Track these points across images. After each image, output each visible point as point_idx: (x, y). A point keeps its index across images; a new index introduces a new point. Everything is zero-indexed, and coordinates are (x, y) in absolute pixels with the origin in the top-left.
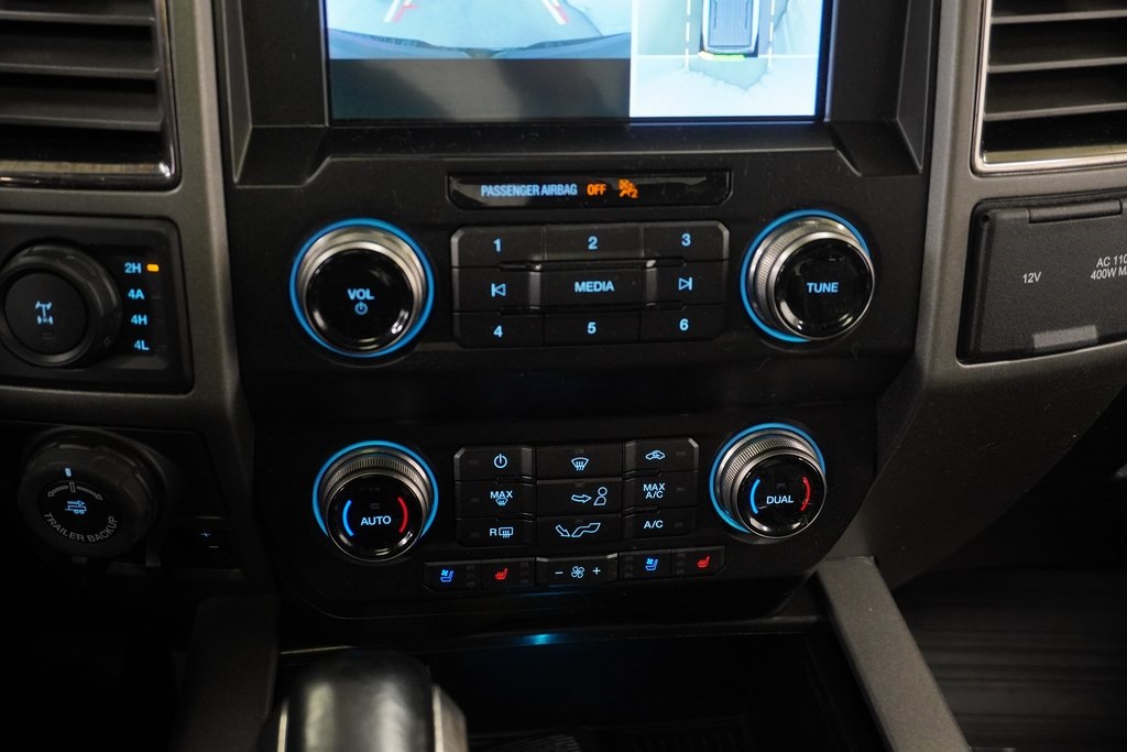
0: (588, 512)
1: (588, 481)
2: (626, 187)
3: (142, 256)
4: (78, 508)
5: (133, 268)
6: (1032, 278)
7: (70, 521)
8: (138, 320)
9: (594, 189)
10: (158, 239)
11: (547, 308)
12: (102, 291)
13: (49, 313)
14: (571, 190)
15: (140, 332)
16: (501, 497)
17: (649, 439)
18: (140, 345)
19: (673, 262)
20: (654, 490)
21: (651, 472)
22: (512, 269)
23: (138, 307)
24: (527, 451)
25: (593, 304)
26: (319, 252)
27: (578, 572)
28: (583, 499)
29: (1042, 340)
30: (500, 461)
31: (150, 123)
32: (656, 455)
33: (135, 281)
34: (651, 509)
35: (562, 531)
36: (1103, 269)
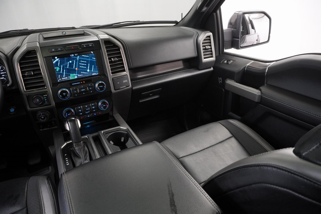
0: (88, 110)
1: (87, 107)
2: (84, 82)
3: (45, 94)
4: (43, 117)
5: (44, 96)
6: (118, 83)
7: (42, 119)
8: (45, 100)
9: (81, 83)
10: (46, 93)
11: (80, 93)
12: (42, 98)
13: (38, 100)
14: (79, 83)
15: (46, 101)
16: (80, 111)
17: (92, 103)
19: (89, 87)
20: (93, 107)
21: (93, 106)
22: (76, 90)
23: (45, 99)
24: (81, 106)
25: (83, 91)
26: (60, 91)
27: (89, 116)
28: (87, 109)
29: (121, 88)
30: (79, 107)
31: (44, 84)
32: (93, 104)
33: (45, 97)
34: (94, 109)
35: (86, 113)
36: (124, 82)
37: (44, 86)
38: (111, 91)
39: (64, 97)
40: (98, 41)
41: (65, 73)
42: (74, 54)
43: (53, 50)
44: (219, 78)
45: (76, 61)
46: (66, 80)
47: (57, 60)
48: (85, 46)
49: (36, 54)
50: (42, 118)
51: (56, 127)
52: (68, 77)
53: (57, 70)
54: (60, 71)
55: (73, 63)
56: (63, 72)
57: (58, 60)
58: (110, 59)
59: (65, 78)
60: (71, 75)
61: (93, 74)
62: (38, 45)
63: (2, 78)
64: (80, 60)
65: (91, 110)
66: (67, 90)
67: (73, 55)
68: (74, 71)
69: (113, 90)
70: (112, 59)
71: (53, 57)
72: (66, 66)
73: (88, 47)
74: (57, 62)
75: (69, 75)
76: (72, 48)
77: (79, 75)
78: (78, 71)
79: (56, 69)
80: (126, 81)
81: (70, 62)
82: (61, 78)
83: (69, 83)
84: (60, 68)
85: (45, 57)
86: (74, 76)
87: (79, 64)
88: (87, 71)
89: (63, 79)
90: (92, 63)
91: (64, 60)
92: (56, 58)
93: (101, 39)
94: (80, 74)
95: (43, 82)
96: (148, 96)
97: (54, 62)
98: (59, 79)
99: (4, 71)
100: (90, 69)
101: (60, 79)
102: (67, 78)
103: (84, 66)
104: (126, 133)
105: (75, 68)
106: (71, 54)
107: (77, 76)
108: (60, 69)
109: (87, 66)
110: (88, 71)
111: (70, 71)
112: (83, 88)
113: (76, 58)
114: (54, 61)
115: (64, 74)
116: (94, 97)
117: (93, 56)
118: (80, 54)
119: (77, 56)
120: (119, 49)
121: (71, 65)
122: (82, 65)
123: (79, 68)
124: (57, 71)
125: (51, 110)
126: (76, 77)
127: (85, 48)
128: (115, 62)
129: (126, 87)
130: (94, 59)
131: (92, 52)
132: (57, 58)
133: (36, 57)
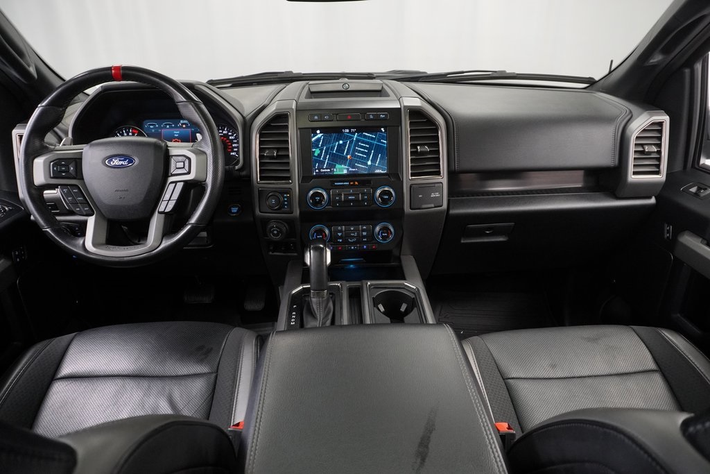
0: (354, 237)
1: (354, 232)
2: (356, 183)
3: (287, 194)
4: (275, 232)
5: (285, 195)
6: (421, 196)
8: (286, 203)
9: (352, 183)
10: (289, 191)
11: (345, 201)
12: (281, 199)
13: (274, 201)
14: (348, 183)
15: (286, 205)
16: (340, 234)
17: (363, 225)
18: (286, 207)
19: (363, 194)
20: (364, 233)
21: (363, 230)
22: (340, 195)
23: (286, 201)
24: (344, 227)
25: (352, 200)
26: (311, 192)
27: (352, 248)
28: (352, 234)
29: (424, 206)
30: (339, 228)
31: (289, 175)
32: (365, 228)
33: (286, 197)
34: (364, 237)
35: (350, 240)
36: (433, 195)
37: (289, 178)
38: (403, 209)
39: (316, 203)
40: (399, 109)
41: (328, 160)
42: (350, 128)
43: (316, 117)
44: (666, 225)
45: (351, 142)
47: (319, 136)
48: (371, 117)
49: (287, 121)
50: (275, 234)
51: (296, 254)
52: (330, 169)
53: (316, 154)
54: (320, 155)
55: (345, 144)
56: (325, 158)
57: (321, 137)
58: (413, 146)
59: (326, 170)
60: (338, 166)
61: (378, 171)
62: (294, 107)
63: (233, 154)
64: (358, 141)
65: (360, 238)
66: (324, 193)
67: (348, 131)
68: (343, 160)
69: (407, 209)
70: (419, 147)
71: (314, 130)
72: (332, 148)
73: (377, 119)
74: (318, 140)
75: (334, 167)
76: (349, 117)
77: (351, 169)
78: (351, 160)
79: (314, 151)
80: (437, 195)
81: (341, 142)
82: (319, 169)
83: (331, 181)
84: (321, 150)
85: (300, 129)
86: (341, 169)
87: (354, 149)
88: (366, 164)
89: (322, 170)
90: (379, 149)
91: (331, 136)
92: (318, 132)
93: (405, 107)
94: (353, 167)
95: (288, 170)
96: (481, 233)
97: (313, 139)
98: (316, 169)
100: (374, 160)
101: (317, 171)
103: (363, 153)
104: (413, 296)
105: (347, 154)
106: (345, 128)
107: (348, 169)
108: (321, 152)
109: (368, 154)
110: (369, 163)
111: (338, 158)
112: (351, 195)
113: (351, 137)
114: (314, 137)
115: (326, 163)
116: (368, 214)
117: (383, 136)
118: (360, 130)
119: (354, 133)
120: (436, 130)
121: (341, 148)
122: (359, 152)
123: (353, 155)
124: (315, 156)
125: (290, 222)
126: (345, 172)
127: (372, 120)
128: (422, 153)
129: (435, 207)
130: (384, 143)
131: (382, 129)
132: (320, 133)
133: (287, 127)
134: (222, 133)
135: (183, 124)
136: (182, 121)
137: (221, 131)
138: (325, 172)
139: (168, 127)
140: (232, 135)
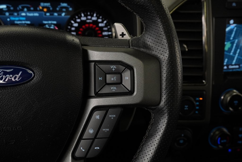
3: (199, 97)
4: (181, 142)
5: (197, 99)
8: (197, 108)
10: (202, 93)
13: (187, 107)
18: (197, 112)
23: (198, 106)
30: (241, 129)
33: (198, 101)
37: (203, 78)
41: (238, 55)
46: (234, 70)
47: (232, 26)
52: (239, 65)
53: (226, 48)
54: (230, 49)
56: (235, 53)
57: (234, 28)
59: (234, 66)
74: (231, 31)
79: (225, 45)
82: (227, 66)
84: (232, 43)
89: (230, 67)
92: (232, 22)
97: (226, 30)
99: (108, 31)
101: (225, 67)
102: (237, 67)
108: (232, 46)
114: (227, 27)
115: (236, 58)
132: (234, 23)
134: (91, 19)
135: (43, 7)
136: (42, 4)
137: (89, 17)
138: (233, 69)
139: (25, 10)
140: (102, 22)
